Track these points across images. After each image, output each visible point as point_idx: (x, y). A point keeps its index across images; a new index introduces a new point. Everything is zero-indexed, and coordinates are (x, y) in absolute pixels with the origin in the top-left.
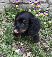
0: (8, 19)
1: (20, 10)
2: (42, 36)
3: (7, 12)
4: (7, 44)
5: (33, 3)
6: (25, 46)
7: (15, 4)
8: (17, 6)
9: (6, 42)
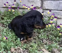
0: (3, 24)
1: (16, 15)
2: (39, 40)
3: (3, 17)
4: (6, 50)
5: (30, 8)
6: (24, 51)
7: (11, 8)
8: (13, 10)
9: (4, 48)
